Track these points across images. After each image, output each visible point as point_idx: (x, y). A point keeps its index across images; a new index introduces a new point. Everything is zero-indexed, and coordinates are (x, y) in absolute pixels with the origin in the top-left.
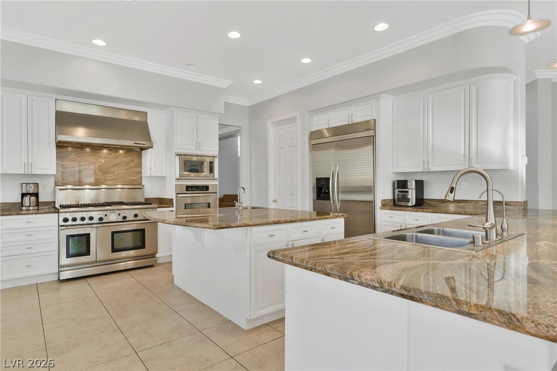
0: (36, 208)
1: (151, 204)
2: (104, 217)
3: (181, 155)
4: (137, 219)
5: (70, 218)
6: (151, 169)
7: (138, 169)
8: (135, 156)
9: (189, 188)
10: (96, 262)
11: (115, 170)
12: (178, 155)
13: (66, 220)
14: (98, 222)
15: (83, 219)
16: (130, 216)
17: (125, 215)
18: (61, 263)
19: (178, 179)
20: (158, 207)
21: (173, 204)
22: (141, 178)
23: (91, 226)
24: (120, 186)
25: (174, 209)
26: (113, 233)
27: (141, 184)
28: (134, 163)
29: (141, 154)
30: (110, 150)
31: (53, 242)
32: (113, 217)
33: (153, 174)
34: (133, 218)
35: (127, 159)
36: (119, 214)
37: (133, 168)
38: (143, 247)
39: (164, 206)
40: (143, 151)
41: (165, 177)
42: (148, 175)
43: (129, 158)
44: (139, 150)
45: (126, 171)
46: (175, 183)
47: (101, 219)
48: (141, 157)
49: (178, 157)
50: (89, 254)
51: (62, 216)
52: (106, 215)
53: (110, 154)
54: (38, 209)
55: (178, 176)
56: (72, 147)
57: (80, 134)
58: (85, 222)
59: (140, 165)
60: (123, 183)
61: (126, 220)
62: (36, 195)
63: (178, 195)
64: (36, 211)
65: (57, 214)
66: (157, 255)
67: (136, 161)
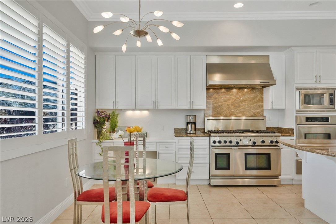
0: (194, 132)
1: (274, 132)
2: (239, 141)
3: (301, 89)
4: (264, 144)
5: (217, 141)
6: (272, 102)
7: (260, 103)
8: (258, 93)
9: (308, 119)
10: (234, 176)
11: (243, 105)
12: (298, 89)
13: (215, 142)
14: (236, 145)
15: (225, 142)
16: (259, 141)
17: (255, 141)
18: (211, 174)
19: (298, 111)
20: (281, 136)
21: (293, 133)
22: (263, 110)
23: (231, 148)
24: (244, 117)
25: (294, 138)
26: (246, 155)
27: (262, 116)
28: (258, 98)
29: (263, 90)
30: (239, 89)
31: (206, 157)
32: (245, 142)
33: (274, 107)
34: (260, 144)
35: (252, 95)
36: (250, 140)
37: (256, 102)
38: (269, 168)
39: (286, 135)
40: (264, 89)
41: (285, 109)
42: (270, 108)
43: (253, 94)
44: (261, 88)
45: (251, 105)
46: (295, 114)
47: (237, 143)
48: (263, 93)
49: (298, 91)
50: (229, 169)
51: (212, 139)
52: (241, 140)
53: (240, 92)
54: (196, 133)
55: (298, 108)
56: (213, 89)
57: (217, 79)
58: (226, 145)
59: (262, 100)
60: (248, 115)
61: (256, 145)
62: (194, 123)
63: (299, 126)
64: (194, 135)
65: (208, 138)
66: (280, 177)
67: (259, 97)
